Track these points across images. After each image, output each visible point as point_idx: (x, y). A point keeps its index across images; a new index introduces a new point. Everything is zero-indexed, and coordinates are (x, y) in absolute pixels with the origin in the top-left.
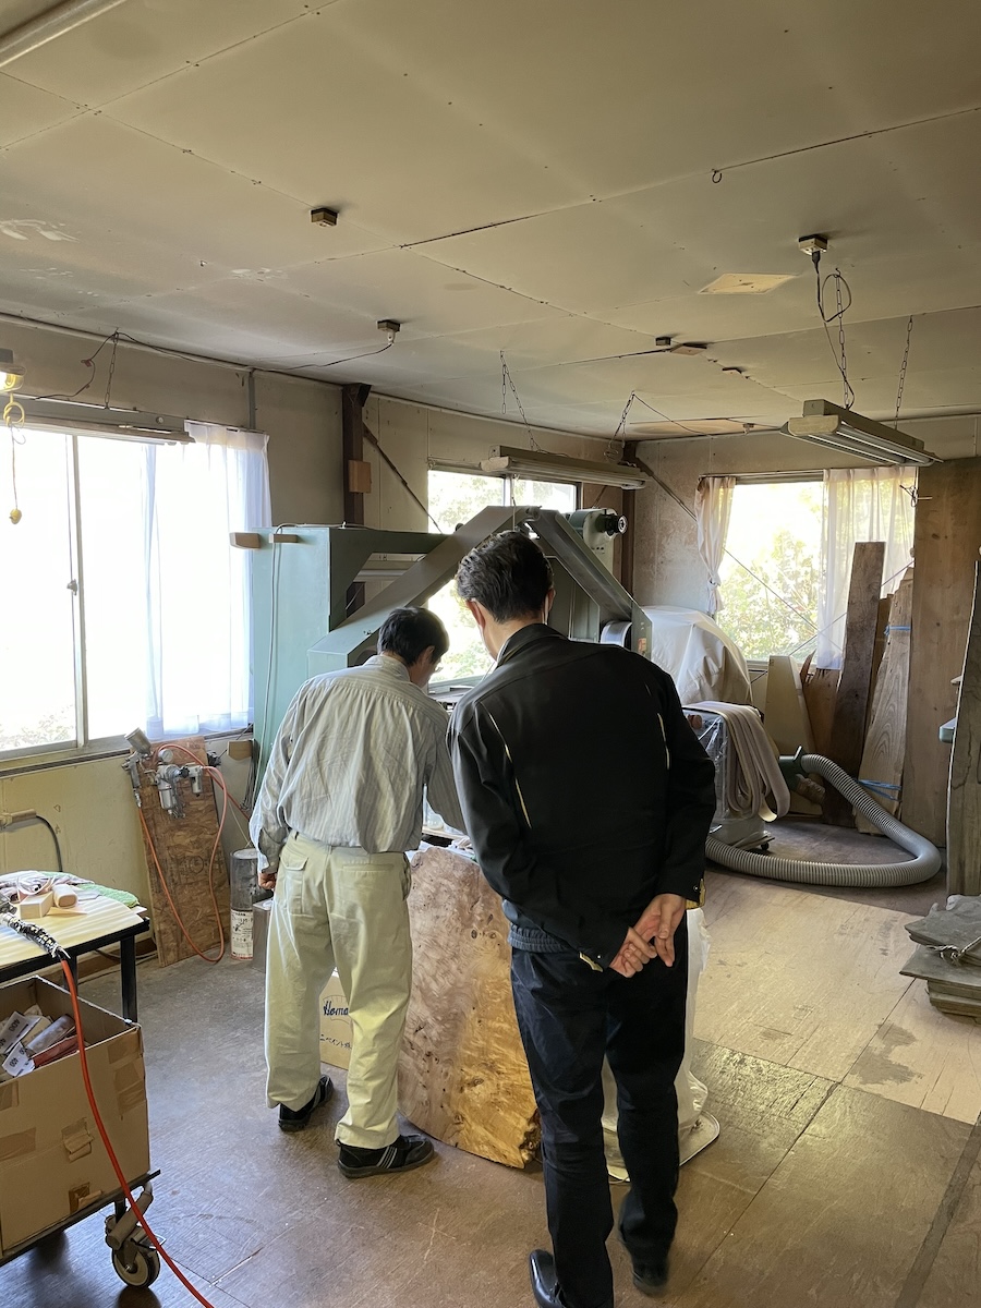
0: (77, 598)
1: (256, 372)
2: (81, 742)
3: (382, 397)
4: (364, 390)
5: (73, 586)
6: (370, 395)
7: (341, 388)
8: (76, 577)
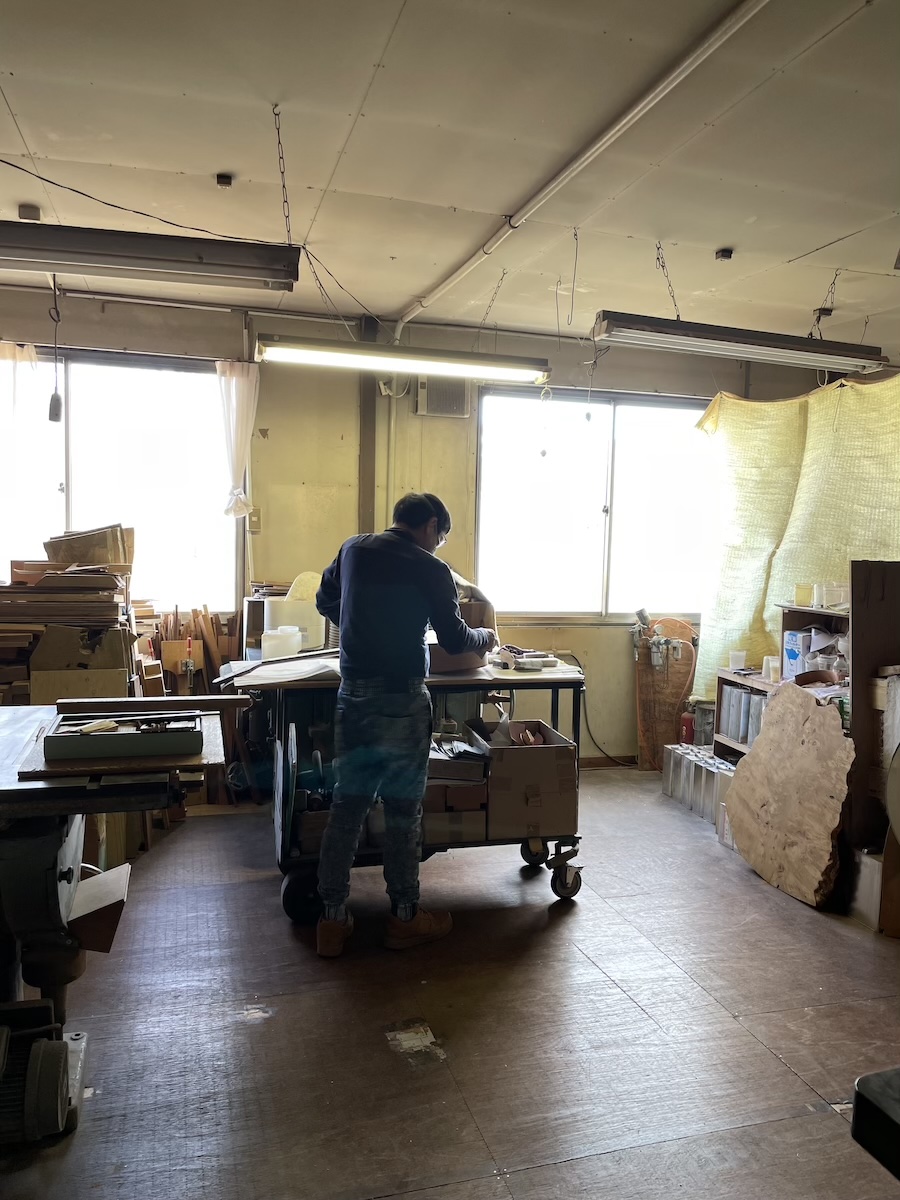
0: (608, 518)
2: (604, 613)
5: (606, 511)
8: (608, 505)
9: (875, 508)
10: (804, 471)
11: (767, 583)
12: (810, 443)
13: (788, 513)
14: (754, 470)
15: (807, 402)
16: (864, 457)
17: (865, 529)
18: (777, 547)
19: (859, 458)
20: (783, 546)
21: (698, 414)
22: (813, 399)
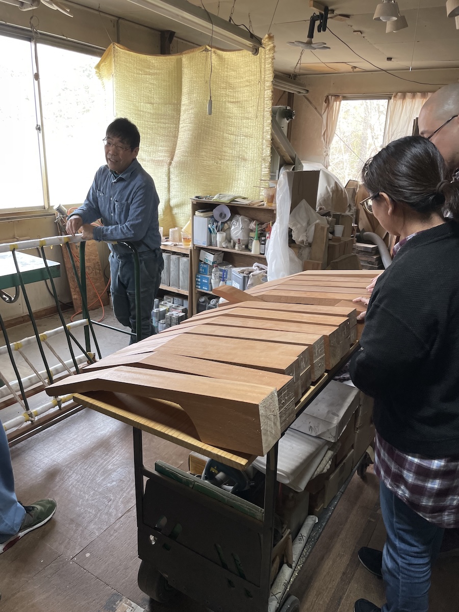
0: (41, 135)
1: (120, 21)
2: (47, 206)
3: (179, 40)
4: (172, 34)
6: (174, 38)
7: (160, 33)
8: (40, 123)
9: (238, 136)
10: (183, 108)
11: (169, 184)
12: (185, 90)
13: (176, 137)
14: (148, 105)
15: (181, 60)
16: (229, 102)
17: (232, 150)
18: (172, 159)
19: (225, 102)
20: (176, 159)
21: (97, 60)
22: (185, 59)
